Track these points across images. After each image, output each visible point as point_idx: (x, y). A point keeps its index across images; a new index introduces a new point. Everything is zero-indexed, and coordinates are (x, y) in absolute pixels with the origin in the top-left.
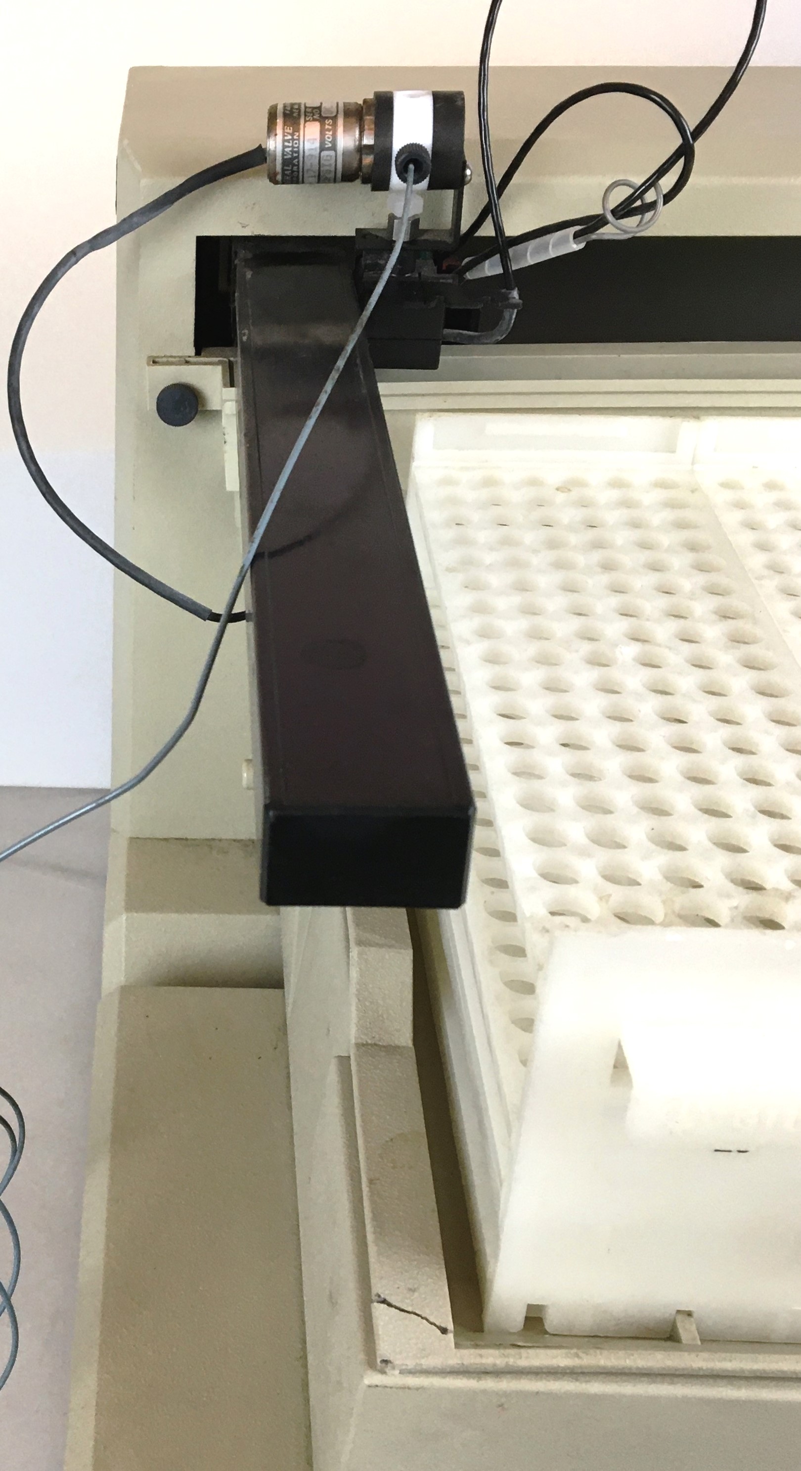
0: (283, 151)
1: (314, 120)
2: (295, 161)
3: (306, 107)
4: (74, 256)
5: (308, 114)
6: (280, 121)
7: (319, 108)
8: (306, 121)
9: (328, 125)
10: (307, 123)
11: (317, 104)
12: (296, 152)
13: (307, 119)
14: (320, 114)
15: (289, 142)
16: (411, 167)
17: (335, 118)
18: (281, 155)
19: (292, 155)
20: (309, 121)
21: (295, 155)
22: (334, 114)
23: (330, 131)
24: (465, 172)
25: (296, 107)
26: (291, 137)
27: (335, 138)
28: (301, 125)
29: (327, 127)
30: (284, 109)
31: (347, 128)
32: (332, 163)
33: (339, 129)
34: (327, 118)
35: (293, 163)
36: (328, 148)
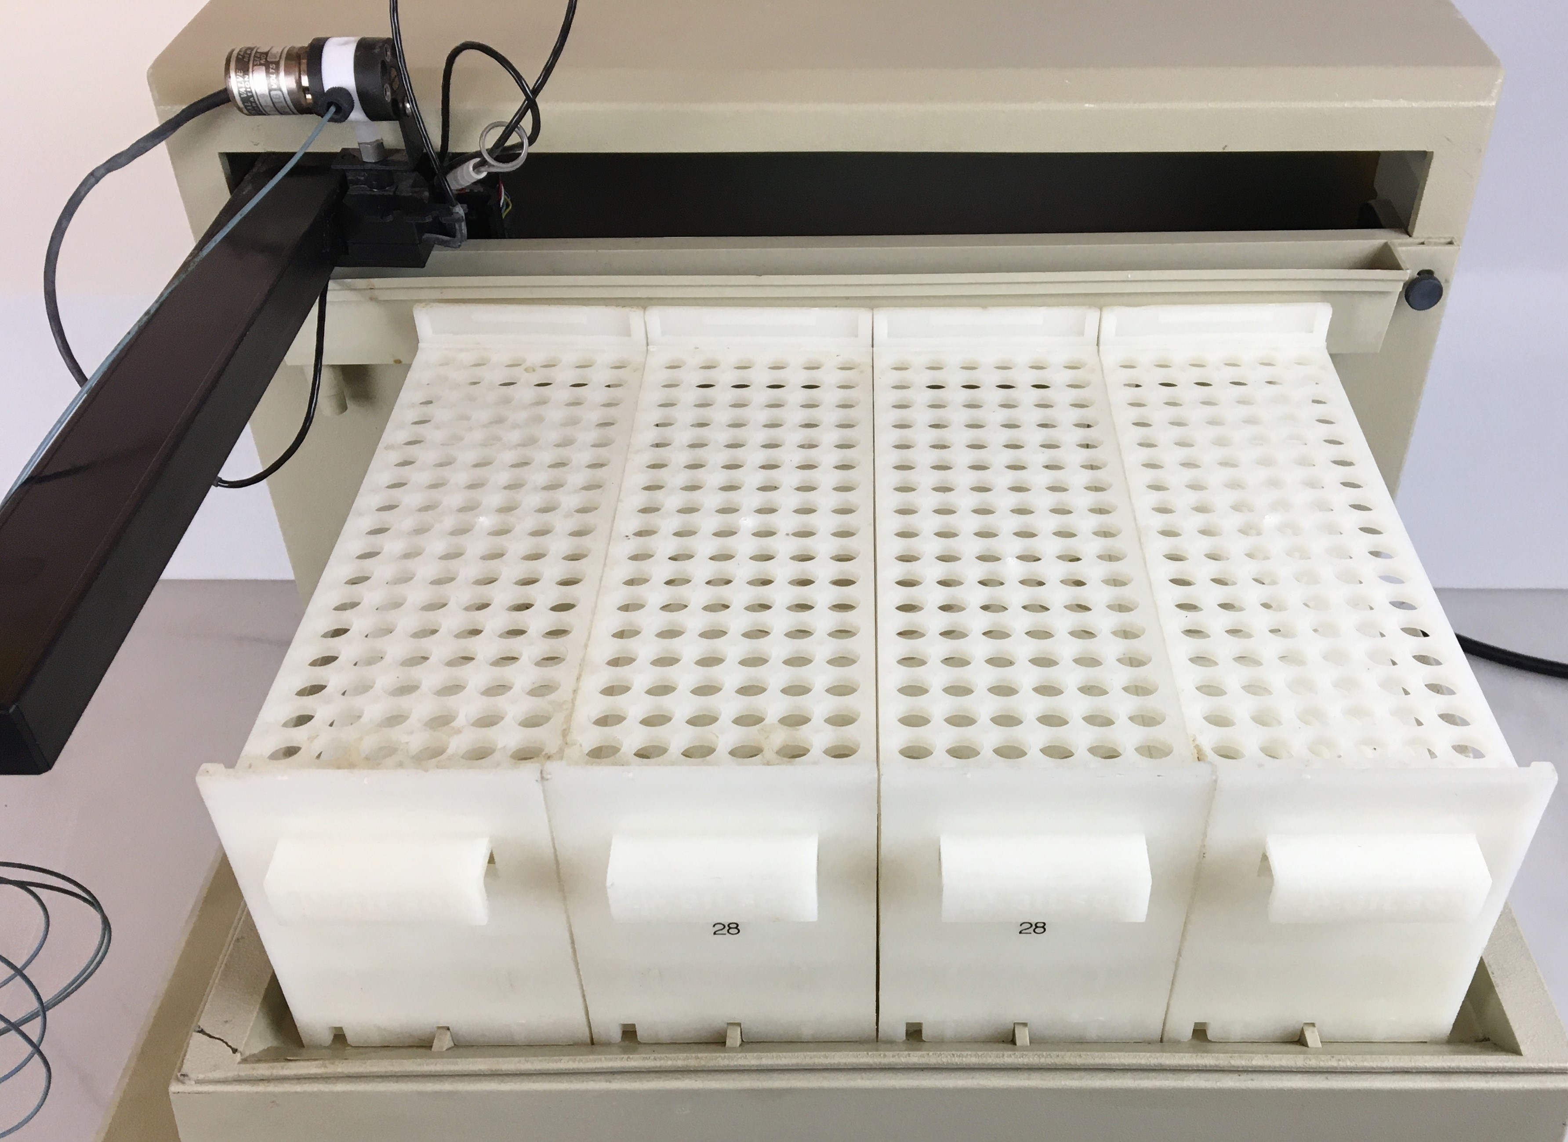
0: (239, 91)
1: (261, 64)
2: (251, 99)
3: (256, 52)
4: (94, 178)
5: (257, 59)
6: (233, 65)
7: (267, 54)
8: (254, 65)
9: (272, 69)
10: (255, 67)
11: (265, 50)
12: (249, 92)
13: (255, 63)
14: (266, 59)
15: (241, 83)
16: (333, 109)
17: (277, 64)
18: (238, 95)
19: (247, 94)
20: (257, 65)
21: (249, 94)
22: (277, 60)
23: (275, 76)
24: (401, 106)
25: (249, 52)
26: (245, 82)
27: (278, 80)
28: (250, 70)
29: (271, 70)
30: (238, 54)
31: (287, 72)
32: (281, 102)
33: (282, 74)
34: (272, 63)
35: (251, 102)
36: (275, 90)
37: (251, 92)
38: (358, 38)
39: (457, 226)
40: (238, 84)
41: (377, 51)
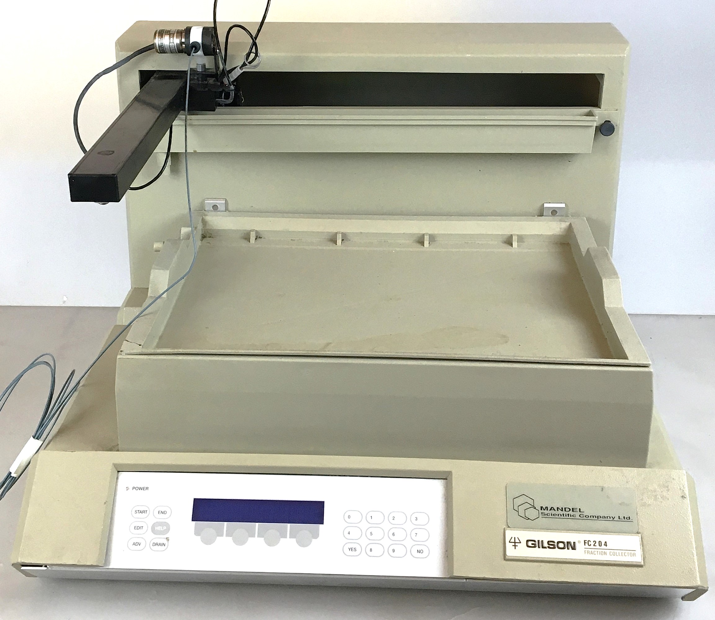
0: (158, 44)
1: (168, 34)
3: (166, 31)
4: (98, 76)
5: (166, 33)
6: (157, 35)
7: (170, 31)
8: (165, 35)
14: (170, 33)
16: (194, 49)
17: (174, 34)
18: (158, 46)
21: (162, 44)
22: (174, 33)
23: (172, 38)
24: (215, 51)
25: (163, 30)
26: (161, 40)
27: (173, 40)
28: (164, 36)
29: (171, 36)
30: (159, 31)
31: (177, 37)
32: (173, 48)
33: (175, 37)
34: (172, 34)
35: (162, 47)
36: (171, 43)
37: (163, 44)
38: (203, 27)
39: (231, 93)
40: (158, 41)
41: (210, 30)
